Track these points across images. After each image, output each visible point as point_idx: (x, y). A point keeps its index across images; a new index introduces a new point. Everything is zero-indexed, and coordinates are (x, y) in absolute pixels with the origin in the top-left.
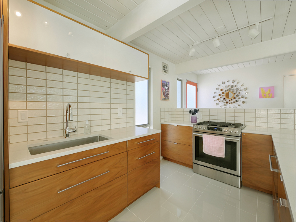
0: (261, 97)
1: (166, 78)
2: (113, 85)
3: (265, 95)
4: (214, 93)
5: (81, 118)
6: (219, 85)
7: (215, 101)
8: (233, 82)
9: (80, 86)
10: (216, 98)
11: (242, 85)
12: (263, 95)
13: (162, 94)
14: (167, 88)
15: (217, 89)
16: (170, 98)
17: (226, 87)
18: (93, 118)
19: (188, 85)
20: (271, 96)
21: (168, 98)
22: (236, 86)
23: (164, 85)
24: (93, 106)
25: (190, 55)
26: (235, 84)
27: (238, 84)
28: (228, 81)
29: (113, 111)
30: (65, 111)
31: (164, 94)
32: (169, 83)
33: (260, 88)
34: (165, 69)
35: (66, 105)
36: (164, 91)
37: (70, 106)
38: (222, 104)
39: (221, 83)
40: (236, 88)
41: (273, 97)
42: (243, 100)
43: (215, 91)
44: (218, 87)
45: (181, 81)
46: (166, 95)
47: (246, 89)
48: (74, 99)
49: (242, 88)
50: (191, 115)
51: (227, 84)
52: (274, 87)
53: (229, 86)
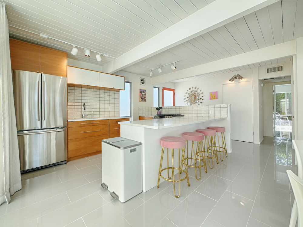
0: (210, 99)
1: (143, 87)
2: (106, 94)
3: (213, 98)
4: (185, 96)
5: (89, 110)
6: (187, 91)
7: (185, 102)
8: (195, 88)
9: (89, 95)
10: (185, 100)
11: (200, 91)
12: (211, 98)
13: (140, 98)
14: (144, 94)
15: (186, 93)
16: (146, 100)
17: (191, 92)
18: (95, 110)
19: (164, 90)
20: (215, 98)
21: (145, 100)
22: (197, 91)
23: (141, 92)
24: (95, 104)
25: (150, 75)
26: (196, 89)
27: (198, 90)
28: (193, 88)
29: (106, 107)
30: (82, 106)
31: (141, 97)
32: (145, 90)
33: (210, 93)
34: (142, 81)
35: (83, 104)
36: (142, 96)
37: (85, 104)
38: (189, 104)
39: (188, 89)
40: (197, 92)
41: (217, 98)
42: (201, 101)
43: (185, 95)
44: (187, 92)
45: (158, 88)
46: (143, 98)
47: (202, 93)
48: (87, 101)
49: (200, 93)
50: (157, 111)
51: (192, 90)
52: (217, 92)
53: (193, 91)
